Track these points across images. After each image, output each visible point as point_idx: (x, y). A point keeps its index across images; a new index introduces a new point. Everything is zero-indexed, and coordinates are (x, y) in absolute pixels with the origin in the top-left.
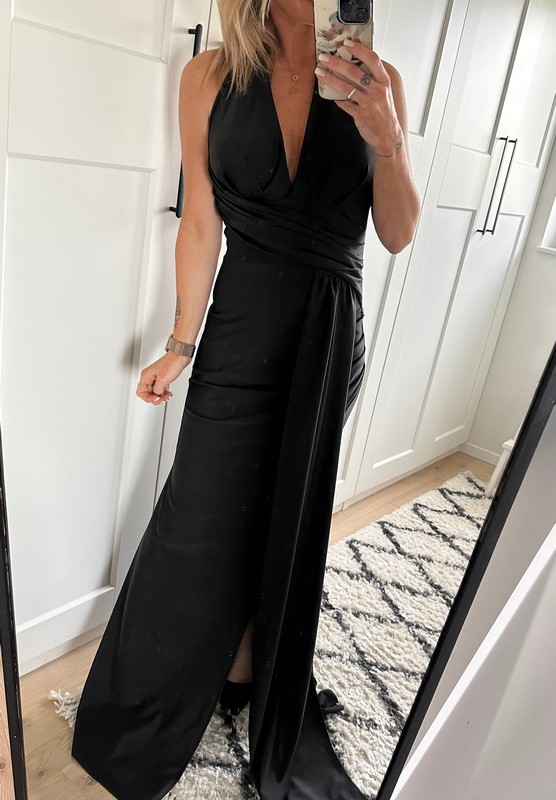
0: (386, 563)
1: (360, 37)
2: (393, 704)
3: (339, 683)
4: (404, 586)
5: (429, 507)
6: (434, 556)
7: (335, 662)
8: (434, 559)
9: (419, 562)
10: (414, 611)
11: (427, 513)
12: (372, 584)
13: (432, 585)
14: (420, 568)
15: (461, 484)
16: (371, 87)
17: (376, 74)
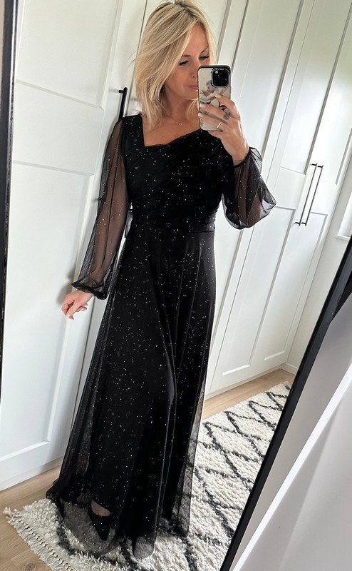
0: (229, 439)
1: (224, 94)
2: (231, 530)
3: (194, 515)
4: (241, 455)
5: (260, 403)
6: (262, 436)
7: (193, 501)
8: (261, 438)
9: (252, 439)
10: (247, 471)
11: (257, 408)
12: (219, 452)
13: (260, 454)
14: (252, 443)
15: (282, 390)
16: (230, 120)
17: (233, 113)
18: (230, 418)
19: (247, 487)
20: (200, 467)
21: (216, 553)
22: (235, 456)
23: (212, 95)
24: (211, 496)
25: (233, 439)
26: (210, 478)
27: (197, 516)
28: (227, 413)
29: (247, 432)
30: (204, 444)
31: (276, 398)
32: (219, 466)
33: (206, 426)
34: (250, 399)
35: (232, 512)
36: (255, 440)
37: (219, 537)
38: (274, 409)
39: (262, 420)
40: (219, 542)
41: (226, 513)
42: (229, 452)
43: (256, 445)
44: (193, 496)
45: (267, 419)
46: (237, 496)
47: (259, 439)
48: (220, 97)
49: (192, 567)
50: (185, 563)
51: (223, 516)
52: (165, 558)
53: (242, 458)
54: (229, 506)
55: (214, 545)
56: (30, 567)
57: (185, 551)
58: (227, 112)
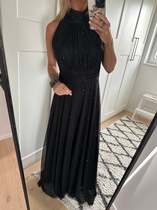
0: (108, 138)
1: (102, 12)
2: (110, 172)
5: (118, 124)
9: (116, 137)
10: (115, 150)
11: (117, 126)
12: (105, 143)
13: (119, 143)
14: (116, 139)
15: (125, 118)
18: (108, 130)
19: (115, 156)
22: (110, 144)
23: (95, 12)
24: (103, 160)
25: (110, 138)
26: (102, 153)
27: (99, 168)
28: (107, 128)
29: (114, 135)
32: (105, 148)
38: (123, 125)
39: (119, 130)
40: (106, 177)
42: (108, 143)
43: (118, 140)
46: (112, 159)
47: (118, 137)
51: (107, 167)
53: (113, 145)
54: (109, 163)
55: (105, 179)
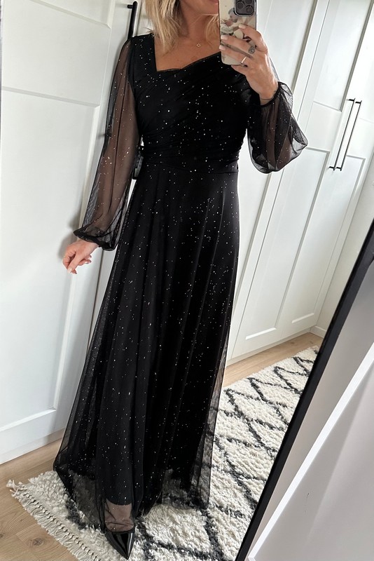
0: (253, 407)
1: (249, 24)
2: (255, 502)
3: (215, 486)
4: (265, 423)
5: (287, 369)
6: (288, 403)
7: (213, 471)
8: (287, 405)
9: (277, 406)
10: (272, 440)
11: (284, 374)
12: (241, 420)
13: (285, 423)
14: (278, 410)
15: (310, 355)
16: (256, 54)
17: (259, 46)
18: (253, 385)
19: (271, 456)
20: (221, 436)
21: (238, 526)
22: (258, 425)
23: (234, 25)
24: (233, 466)
25: (257, 407)
26: (231, 447)
27: (217, 487)
28: (251, 379)
29: (272, 400)
30: (225, 412)
31: (303, 364)
32: (241, 434)
33: (227, 394)
34: (275, 365)
35: (255, 482)
36: (281, 407)
37: (242, 509)
38: (302, 375)
39: (288, 387)
40: (241, 515)
41: (250, 484)
42: (252, 420)
43: (282, 413)
44: (214, 466)
45: (293, 385)
46: (260, 466)
47: (284, 406)
48: (244, 27)
49: (213, 539)
50: (205, 536)
51: (245, 487)
52: (184, 532)
53: (267, 426)
54: (252, 476)
55: (236, 518)
56: (37, 542)
57: (205, 524)
58: (253, 45)
